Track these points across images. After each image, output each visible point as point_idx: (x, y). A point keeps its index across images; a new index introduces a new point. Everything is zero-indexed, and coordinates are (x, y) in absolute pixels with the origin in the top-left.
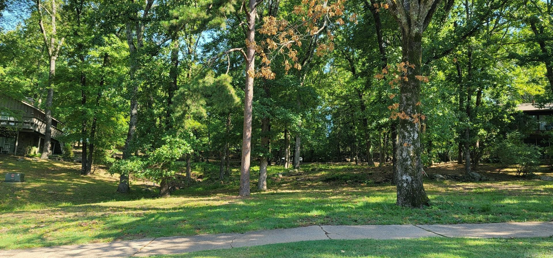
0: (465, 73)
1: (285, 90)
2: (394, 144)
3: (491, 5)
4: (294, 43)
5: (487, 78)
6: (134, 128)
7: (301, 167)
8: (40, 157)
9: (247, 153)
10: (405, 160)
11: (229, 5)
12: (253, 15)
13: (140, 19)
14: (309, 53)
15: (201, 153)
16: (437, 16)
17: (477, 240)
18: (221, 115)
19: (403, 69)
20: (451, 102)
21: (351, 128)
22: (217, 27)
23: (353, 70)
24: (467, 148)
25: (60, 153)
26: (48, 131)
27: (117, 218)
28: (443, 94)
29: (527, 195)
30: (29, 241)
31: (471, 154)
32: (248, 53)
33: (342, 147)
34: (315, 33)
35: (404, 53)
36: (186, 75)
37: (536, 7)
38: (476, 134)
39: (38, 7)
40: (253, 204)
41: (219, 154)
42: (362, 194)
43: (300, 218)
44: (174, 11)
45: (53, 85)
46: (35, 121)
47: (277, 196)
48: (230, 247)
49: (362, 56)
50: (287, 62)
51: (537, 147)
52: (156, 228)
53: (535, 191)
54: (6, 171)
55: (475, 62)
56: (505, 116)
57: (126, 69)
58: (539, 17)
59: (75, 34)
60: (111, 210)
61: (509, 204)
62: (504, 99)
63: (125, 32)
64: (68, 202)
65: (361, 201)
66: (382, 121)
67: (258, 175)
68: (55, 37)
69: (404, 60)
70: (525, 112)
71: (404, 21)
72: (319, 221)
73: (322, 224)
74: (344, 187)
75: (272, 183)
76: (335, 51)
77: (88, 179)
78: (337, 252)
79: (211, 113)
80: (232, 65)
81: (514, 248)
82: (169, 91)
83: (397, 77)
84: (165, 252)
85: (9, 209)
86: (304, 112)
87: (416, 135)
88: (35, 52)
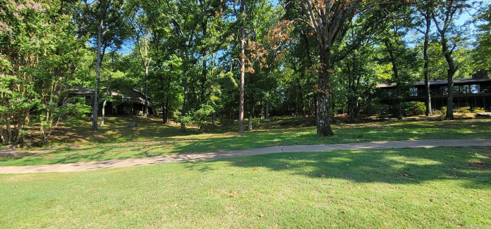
0: (351, 69)
1: (260, 80)
2: (316, 105)
3: (365, 33)
4: (265, 54)
5: (363, 71)
6: (186, 100)
7: (269, 118)
8: (144, 116)
9: (242, 112)
10: (321, 113)
11: (231, 36)
12: (243, 41)
13: (187, 46)
14: (272, 60)
15: (219, 113)
16: (337, 39)
17: (356, 150)
18: (228, 93)
19: (321, 67)
20: (344, 84)
21: (294, 98)
22: (225, 48)
23: (295, 69)
24: (352, 107)
25: (152, 114)
26: (146, 103)
27: (180, 144)
28: (341, 80)
29: (381, 129)
30: (140, 154)
31: (354, 110)
32: (241, 61)
33: (290, 108)
34: (275, 49)
35: (321, 59)
36: (210, 74)
37: (388, 33)
38: (357, 99)
39: (138, 43)
40: (245, 136)
41: (228, 113)
42: (300, 131)
43: (269, 143)
44: (203, 40)
45: (147, 81)
46: (140, 98)
47: (257, 132)
48: (234, 157)
49: (299, 61)
50: (261, 64)
51: (387, 105)
52: (199, 148)
53: (385, 127)
54: (128, 122)
55: (357, 63)
56: (371, 90)
57: (181, 72)
58: (390, 38)
59: (156, 55)
60: (177, 140)
61: (372, 133)
62: (371, 81)
63: (180, 53)
64: (158, 136)
65: (299, 134)
66: (310, 94)
67: (248, 122)
68: (147, 57)
69: (320, 62)
70: (381, 88)
71: (321, 41)
72: (278, 144)
73: (280, 145)
74: (290, 128)
75: (255, 126)
76: (286, 59)
77: (166, 126)
78: (287, 158)
79: (223, 92)
80: (233, 67)
81: (374, 154)
82: (202, 82)
83: (317, 71)
84: (203, 159)
85: (130, 140)
86: (270, 90)
87: (327, 100)
88: (138, 65)
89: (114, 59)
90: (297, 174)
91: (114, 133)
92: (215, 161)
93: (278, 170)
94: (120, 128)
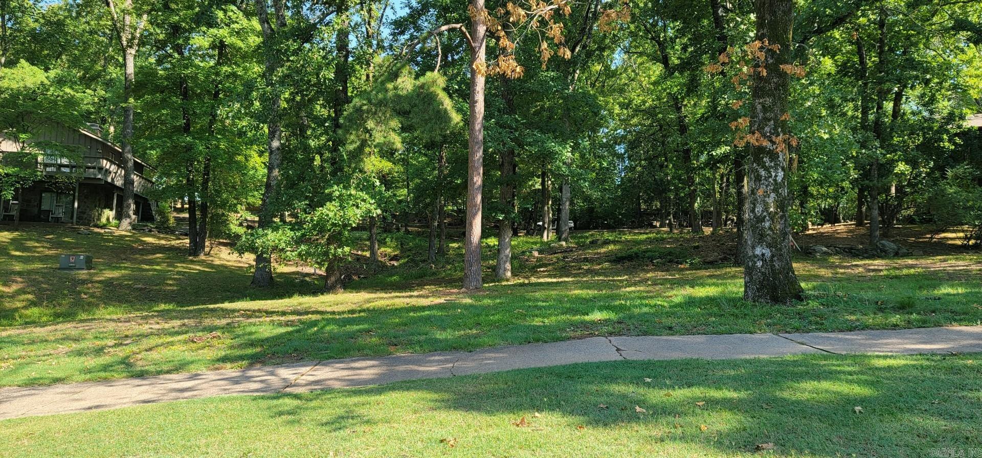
0: (872, 59)
1: (542, 100)
2: (739, 193)
4: (558, 10)
5: (915, 69)
6: (276, 172)
7: (574, 238)
8: (118, 227)
9: (476, 214)
10: (761, 220)
14: (584, 29)
15: (394, 216)
17: (890, 357)
18: (427, 147)
19: (758, 54)
20: (845, 114)
21: (661, 166)
23: (665, 61)
24: (874, 198)
25: (150, 219)
26: (128, 182)
27: (253, 329)
28: (831, 100)
29: (980, 279)
30: (105, 368)
31: (881, 209)
32: (473, 32)
33: (645, 202)
35: (760, 24)
36: (364, 78)
38: (890, 172)
40: (487, 302)
41: (426, 218)
42: (682, 283)
43: (575, 326)
45: (131, 100)
46: (105, 164)
47: (530, 288)
48: (449, 375)
49: (681, 33)
50: (545, 45)
52: (320, 345)
54: (59, 251)
55: (892, 37)
56: (945, 137)
57: (257, 68)
59: (166, 7)
60: (242, 316)
61: (948, 295)
62: (944, 106)
63: (253, 1)
64: (170, 303)
65: (679, 294)
66: (718, 152)
67: (496, 252)
68: (130, 14)
69: (759, 37)
70: (981, 128)
72: (605, 329)
73: (611, 334)
74: (648, 272)
75: (521, 266)
76: (632, 27)
77: (202, 263)
78: (638, 381)
79: (410, 144)
80: (445, 56)
81: (957, 371)
82: (335, 106)
83: (745, 69)
84: (337, 385)
85: (68, 316)
86: (575, 138)
87: (781, 174)
88: (98, 43)
89: (9, 20)
90: (673, 438)
91: (6, 289)
92: (379, 391)
93: (606, 425)
94: (30, 272)
